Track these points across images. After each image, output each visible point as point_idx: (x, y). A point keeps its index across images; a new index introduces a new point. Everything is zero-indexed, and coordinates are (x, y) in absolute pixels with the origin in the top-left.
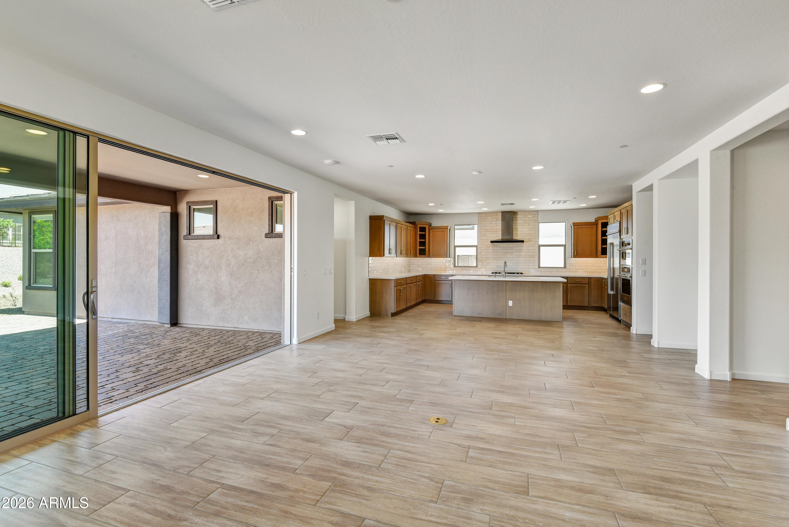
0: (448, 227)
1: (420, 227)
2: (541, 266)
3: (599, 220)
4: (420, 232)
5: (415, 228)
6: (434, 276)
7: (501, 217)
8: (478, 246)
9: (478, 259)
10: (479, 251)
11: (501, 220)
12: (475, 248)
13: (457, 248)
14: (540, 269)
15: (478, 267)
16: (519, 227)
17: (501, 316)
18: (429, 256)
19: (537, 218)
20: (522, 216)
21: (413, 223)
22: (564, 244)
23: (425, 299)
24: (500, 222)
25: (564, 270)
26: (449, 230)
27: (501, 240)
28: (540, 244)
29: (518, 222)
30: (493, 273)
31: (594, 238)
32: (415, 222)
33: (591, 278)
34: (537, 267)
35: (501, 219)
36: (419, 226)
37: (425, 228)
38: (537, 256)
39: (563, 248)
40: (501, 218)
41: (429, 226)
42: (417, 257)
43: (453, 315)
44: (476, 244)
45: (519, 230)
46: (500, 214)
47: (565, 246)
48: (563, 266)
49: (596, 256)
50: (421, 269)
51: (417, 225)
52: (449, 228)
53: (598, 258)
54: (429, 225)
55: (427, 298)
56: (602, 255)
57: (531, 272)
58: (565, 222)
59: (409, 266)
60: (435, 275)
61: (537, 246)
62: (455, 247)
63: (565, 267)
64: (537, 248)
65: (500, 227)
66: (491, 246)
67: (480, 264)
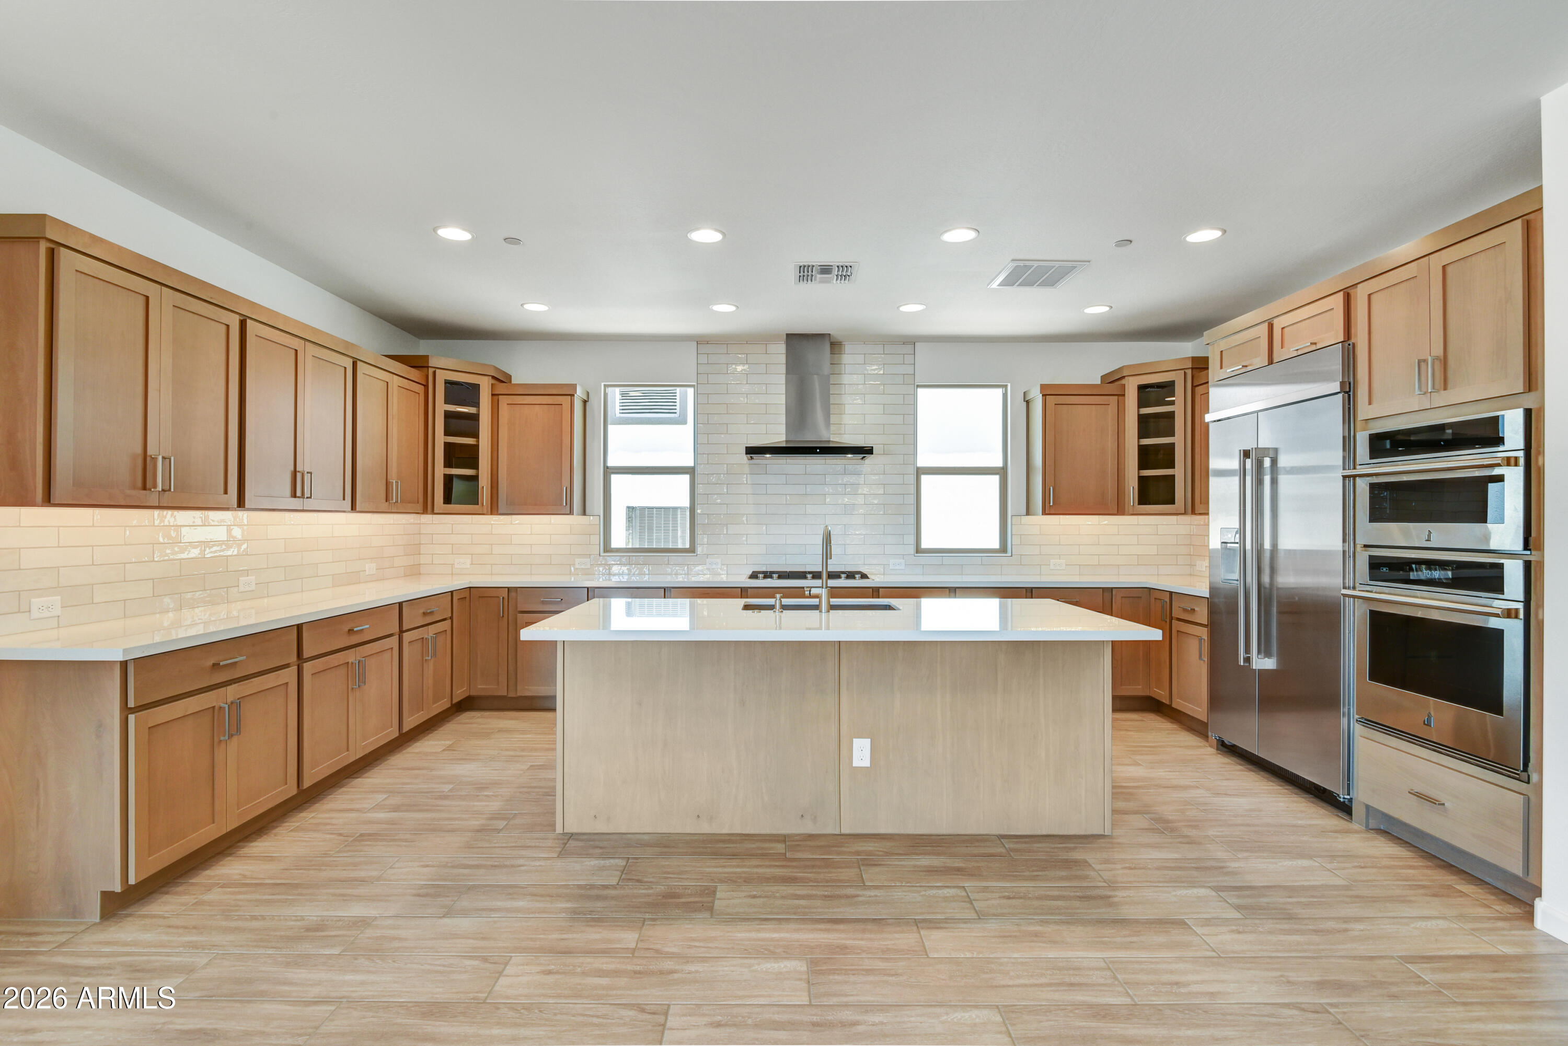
0: (574, 387)
1: (448, 383)
2: (925, 545)
3: (1131, 379)
4: (447, 401)
5: (426, 386)
6: (513, 594)
7: (782, 359)
8: (699, 470)
9: (698, 520)
10: (700, 489)
11: (783, 369)
12: (686, 478)
13: (614, 478)
14: (923, 559)
15: (699, 550)
16: (847, 399)
17: (815, 820)
18: (494, 509)
19: (909, 370)
20: (860, 359)
21: (418, 363)
22: (1000, 464)
23: (473, 693)
24: (782, 379)
25: (1002, 559)
26: (585, 402)
27: (784, 445)
28: (922, 462)
29: (846, 379)
30: (754, 576)
31: (1111, 444)
32: (426, 358)
33: (1111, 589)
34: (912, 549)
35: (784, 366)
36: (442, 377)
37: (476, 388)
38: (912, 510)
39: (996, 478)
40: (784, 362)
41: (494, 382)
42: (433, 513)
43: (559, 829)
44: (690, 463)
45: (848, 409)
46: (781, 348)
47: (1002, 472)
48: (996, 545)
49: (1120, 510)
50: (468, 561)
51: (434, 373)
52: (580, 393)
53: (1123, 514)
54: (493, 377)
55: (481, 688)
56: (1139, 504)
57: (891, 567)
58: (1006, 386)
59: (414, 549)
60: (516, 588)
61: (912, 470)
62: (609, 471)
63: (1003, 549)
64: (912, 479)
65: (782, 399)
66: (747, 469)
67: (706, 540)
